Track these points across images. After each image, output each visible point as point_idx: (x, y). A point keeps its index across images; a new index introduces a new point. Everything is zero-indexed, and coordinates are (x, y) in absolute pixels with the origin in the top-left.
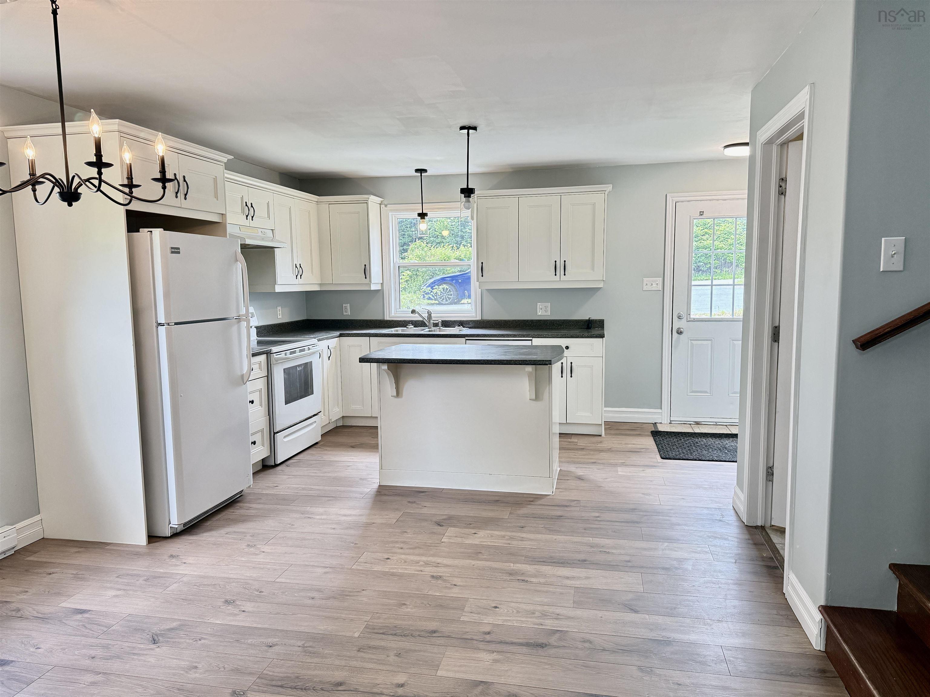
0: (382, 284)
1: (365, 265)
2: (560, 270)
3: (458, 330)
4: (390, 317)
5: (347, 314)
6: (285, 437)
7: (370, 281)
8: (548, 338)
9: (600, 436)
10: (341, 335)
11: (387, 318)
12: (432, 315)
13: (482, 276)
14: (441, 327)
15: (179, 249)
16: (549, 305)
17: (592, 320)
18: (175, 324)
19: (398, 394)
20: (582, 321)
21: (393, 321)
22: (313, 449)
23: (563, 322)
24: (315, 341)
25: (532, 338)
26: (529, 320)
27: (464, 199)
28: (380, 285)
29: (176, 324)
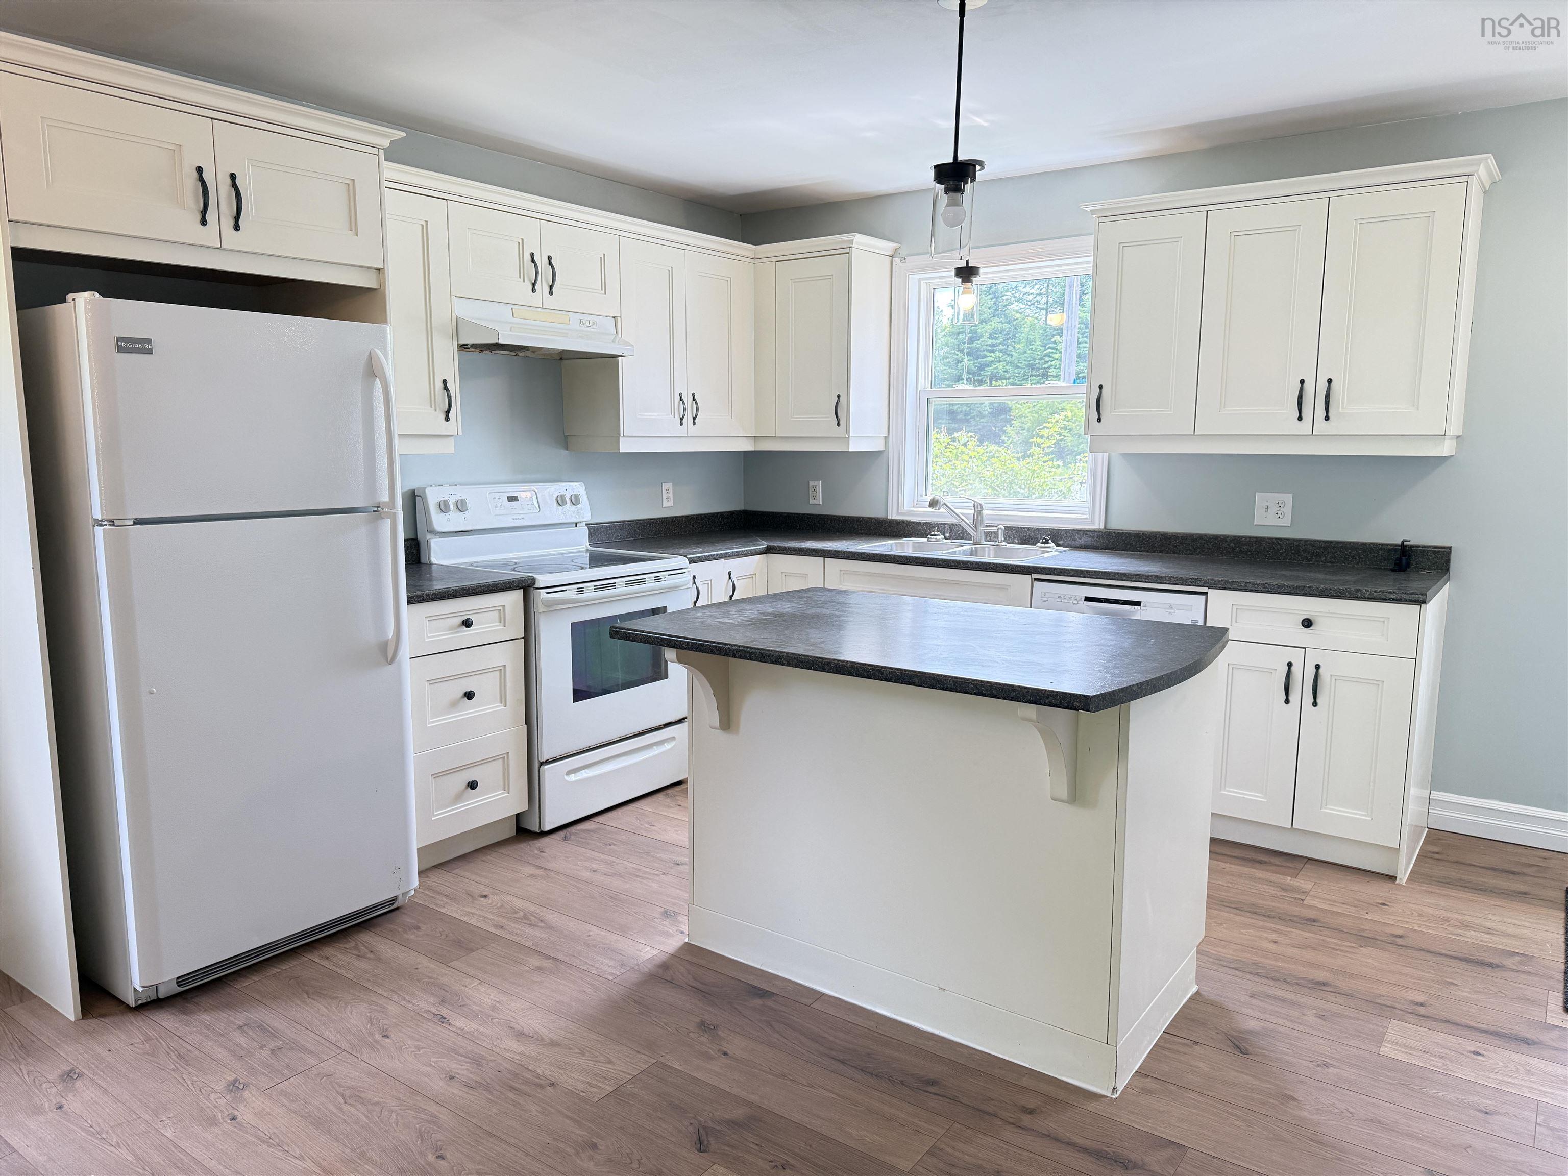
0: (886, 438)
1: (839, 396)
2: (1314, 406)
3: (1040, 552)
4: (898, 513)
5: (816, 502)
6: (569, 773)
7: (848, 431)
8: (1251, 591)
9: (1393, 878)
10: (769, 550)
11: (893, 515)
12: (985, 512)
13: (1099, 420)
14: (1003, 543)
15: (149, 341)
16: (1288, 498)
17: (1412, 546)
18: (135, 523)
19: (727, 722)
20: (1381, 549)
21: (903, 522)
22: (660, 797)
23: (1325, 549)
24: (680, 561)
25: (1209, 587)
26: (1228, 536)
27: (944, 199)
28: (882, 442)
29: (138, 522)
